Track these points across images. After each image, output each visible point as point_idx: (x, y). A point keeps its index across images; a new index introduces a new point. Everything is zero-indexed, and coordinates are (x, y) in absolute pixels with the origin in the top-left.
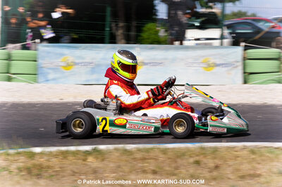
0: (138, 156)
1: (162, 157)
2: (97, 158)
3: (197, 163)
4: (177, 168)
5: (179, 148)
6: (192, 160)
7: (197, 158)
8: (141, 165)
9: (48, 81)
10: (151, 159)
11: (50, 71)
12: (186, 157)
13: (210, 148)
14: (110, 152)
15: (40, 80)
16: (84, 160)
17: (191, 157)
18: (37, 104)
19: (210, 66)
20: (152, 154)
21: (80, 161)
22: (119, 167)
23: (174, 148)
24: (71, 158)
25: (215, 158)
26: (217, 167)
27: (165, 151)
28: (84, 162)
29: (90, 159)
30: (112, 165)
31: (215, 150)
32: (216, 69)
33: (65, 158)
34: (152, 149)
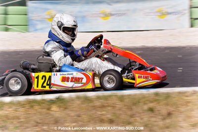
0: (98, 103)
1: (119, 104)
2: (60, 107)
3: (151, 110)
4: (132, 116)
5: (135, 95)
6: (146, 107)
7: (151, 105)
8: (99, 113)
9: (37, 30)
10: (109, 106)
11: (38, 23)
12: (141, 104)
13: (163, 93)
14: (73, 100)
15: (30, 30)
16: (49, 109)
17: (145, 104)
18: (22, 52)
19: (163, 14)
20: (110, 102)
21: (44, 110)
22: (79, 116)
23: (129, 95)
24: (37, 107)
25: (167, 104)
26: (169, 114)
27: (122, 98)
28: (48, 111)
29: (54, 108)
30: (73, 114)
31: (168, 96)
32: (168, 17)
33: (32, 107)
34: (110, 96)
